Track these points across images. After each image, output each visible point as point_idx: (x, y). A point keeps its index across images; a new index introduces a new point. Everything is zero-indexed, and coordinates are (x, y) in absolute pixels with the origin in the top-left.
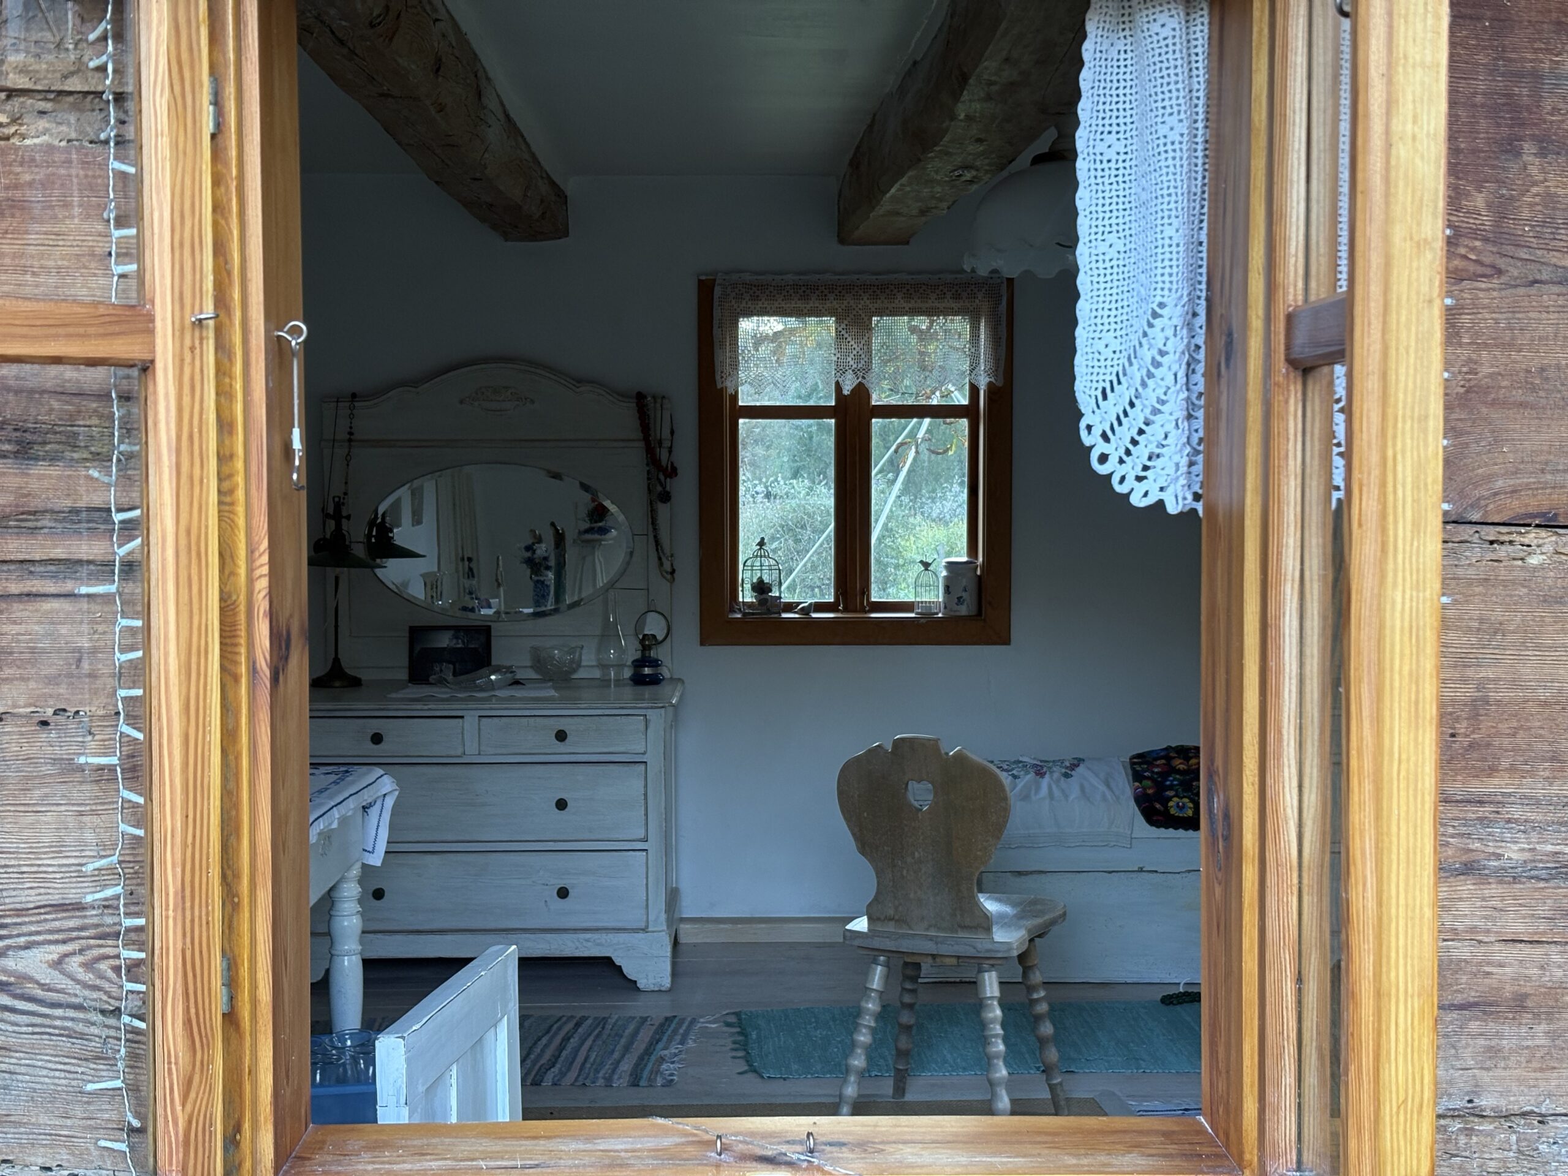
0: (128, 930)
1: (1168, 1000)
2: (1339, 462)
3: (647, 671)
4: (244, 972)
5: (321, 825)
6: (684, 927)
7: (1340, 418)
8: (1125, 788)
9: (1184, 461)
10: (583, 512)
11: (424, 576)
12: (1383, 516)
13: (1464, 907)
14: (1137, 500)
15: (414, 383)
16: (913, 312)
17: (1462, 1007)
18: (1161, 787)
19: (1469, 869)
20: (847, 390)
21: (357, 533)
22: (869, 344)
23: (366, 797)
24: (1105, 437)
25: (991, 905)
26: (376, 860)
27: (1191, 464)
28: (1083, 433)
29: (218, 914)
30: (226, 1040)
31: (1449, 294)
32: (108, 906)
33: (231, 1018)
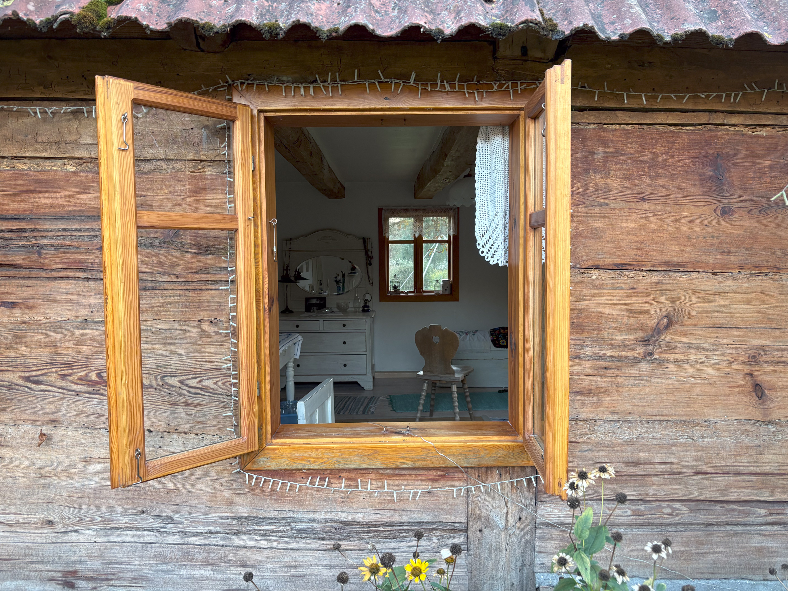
0: (233, 375)
1: (500, 392)
2: (543, 253)
3: (366, 309)
4: (263, 385)
5: (283, 348)
6: (376, 374)
7: (543, 241)
8: (489, 338)
9: (503, 253)
10: (350, 269)
11: (309, 285)
12: (555, 266)
13: (576, 367)
14: (491, 263)
15: (305, 235)
16: (433, 216)
17: (575, 393)
18: (498, 337)
19: (577, 357)
20: (417, 236)
21: (292, 274)
22: (422, 224)
23: (295, 341)
24: (483, 247)
25: (454, 368)
26: (297, 357)
27: (505, 253)
28: (477, 246)
29: (256, 370)
30: (258, 403)
31: (571, 209)
32: (229, 368)
33: (259, 397)
